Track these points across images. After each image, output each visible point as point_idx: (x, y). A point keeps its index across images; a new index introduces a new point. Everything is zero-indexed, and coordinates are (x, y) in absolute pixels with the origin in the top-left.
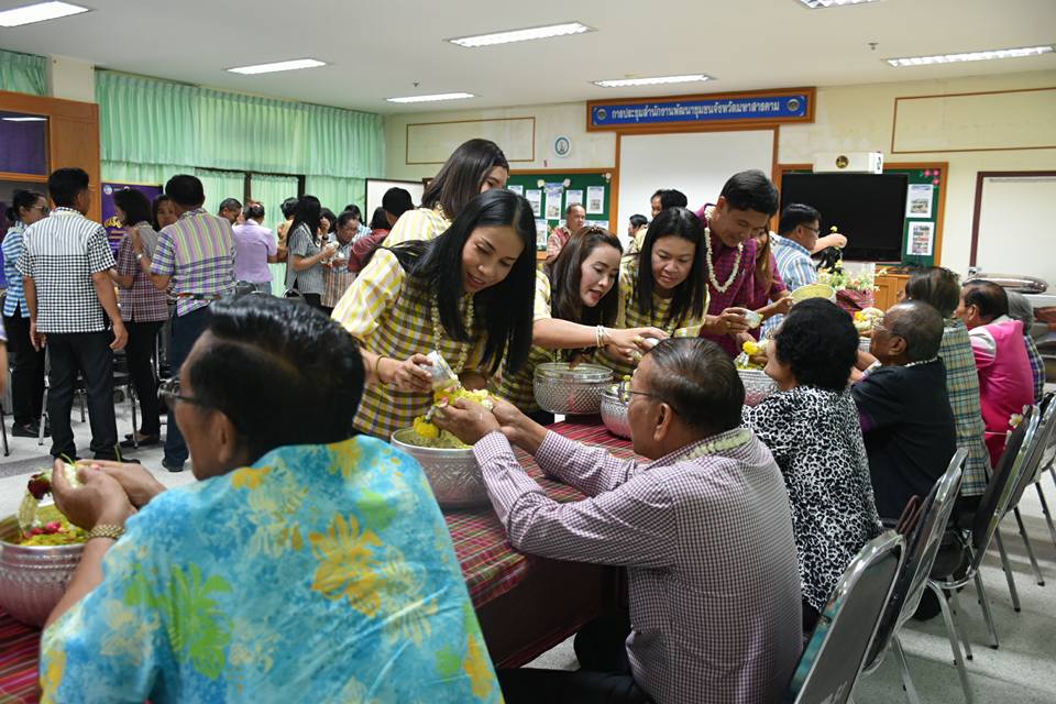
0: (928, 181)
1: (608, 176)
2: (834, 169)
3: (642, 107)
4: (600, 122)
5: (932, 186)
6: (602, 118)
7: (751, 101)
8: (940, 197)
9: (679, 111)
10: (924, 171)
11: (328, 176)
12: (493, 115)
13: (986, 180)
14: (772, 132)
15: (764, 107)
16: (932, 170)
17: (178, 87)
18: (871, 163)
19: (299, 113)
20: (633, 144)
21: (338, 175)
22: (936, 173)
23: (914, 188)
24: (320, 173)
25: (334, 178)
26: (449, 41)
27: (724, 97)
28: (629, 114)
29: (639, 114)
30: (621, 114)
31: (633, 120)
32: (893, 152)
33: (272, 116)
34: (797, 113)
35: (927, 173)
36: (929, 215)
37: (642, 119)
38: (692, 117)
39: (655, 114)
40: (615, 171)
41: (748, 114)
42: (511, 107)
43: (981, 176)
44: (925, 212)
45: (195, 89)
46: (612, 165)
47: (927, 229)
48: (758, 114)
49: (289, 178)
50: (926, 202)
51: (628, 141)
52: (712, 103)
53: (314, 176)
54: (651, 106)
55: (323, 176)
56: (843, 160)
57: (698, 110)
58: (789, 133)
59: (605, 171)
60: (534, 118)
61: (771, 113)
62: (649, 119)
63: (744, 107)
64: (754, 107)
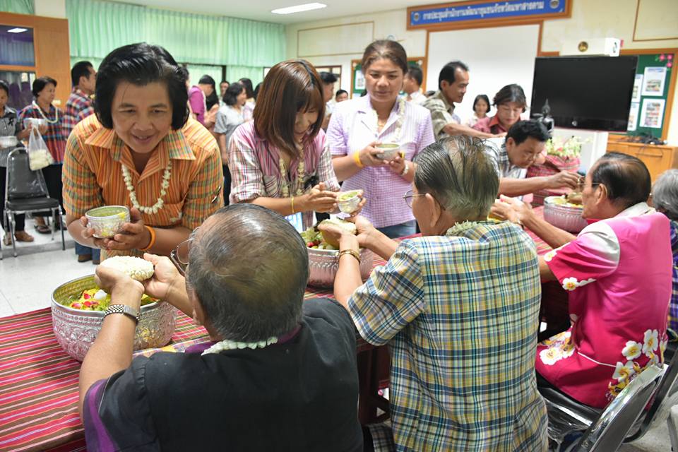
0: (663, 64)
1: (420, 63)
2: (577, 52)
3: (443, 10)
4: (415, 23)
5: (665, 69)
6: (416, 20)
7: (522, 2)
8: (672, 78)
9: (469, 12)
10: (659, 55)
11: (242, 66)
14: (536, 27)
15: (532, 5)
16: (666, 55)
17: (130, 7)
18: (607, 46)
19: (221, 23)
20: (437, 37)
21: (249, 65)
22: (670, 57)
23: (649, 70)
24: (236, 63)
25: (247, 67)
29: (441, 15)
30: (429, 16)
31: (437, 20)
32: (634, 41)
33: (200, 26)
34: (557, 10)
35: (662, 58)
36: (660, 94)
37: (444, 20)
38: (478, 16)
39: (452, 15)
40: (425, 59)
41: (520, 13)
42: (360, 15)
44: (658, 91)
45: (142, 8)
46: (422, 54)
47: (658, 105)
48: (527, 12)
49: (215, 68)
50: (659, 83)
51: (432, 34)
52: (492, 4)
53: (232, 66)
54: (450, 9)
55: (238, 66)
56: (584, 45)
57: (483, 11)
58: (551, 26)
59: (418, 59)
60: (373, 22)
61: (537, 11)
62: (449, 19)
63: (517, 7)
64: (525, 6)
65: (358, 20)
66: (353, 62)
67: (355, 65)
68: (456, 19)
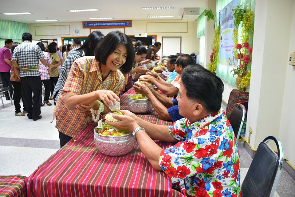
0: (154, 38)
2: (139, 36)
3: (95, 23)
4: (86, 26)
6: (86, 25)
7: (119, 22)
9: (104, 24)
11: (17, 39)
12: (59, 24)
13: (163, 38)
14: (123, 29)
15: (122, 24)
16: (154, 36)
18: (145, 35)
26: (68, 11)
27: (113, 22)
28: (93, 25)
29: (95, 25)
30: (91, 25)
31: (94, 26)
32: (147, 33)
33: (3, 24)
34: (129, 25)
35: (153, 37)
37: (96, 26)
38: (107, 25)
39: (99, 25)
41: (119, 25)
42: (63, 23)
43: (163, 37)
48: (121, 25)
52: (111, 23)
53: (14, 39)
54: (98, 23)
56: (140, 35)
57: (108, 24)
58: (127, 29)
60: (69, 25)
61: (123, 25)
62: (97, 26)
63: (118, 24)
64: (120, 24)
65: (63, 24)
66: (62, 38)
67: (63, 39)
68: (99, 26)
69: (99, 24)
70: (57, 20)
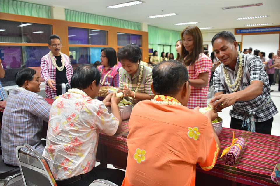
1: (240, 44)
6: (238, 32)
7: (274, 28)
9: (257, 30)
14: (279, 34)
15: (278, 29)
20: (245, 37)
27: (268, 27)
28: (245, 31)
29: (247, 31)
30: (243, 31)
37: (248, 32)
38: (260, 32)
40: (241, 43)
41: (274, 31)
46: (240, 41)
48: (276, 31)
51: (244, 36)
52: (265, 28)
54: (250, 29)
57: (262, 30)
59: (239, 43)
62: (250, 32)
63: (273, 29)
64: (275, 29)
68: (252, 32)
69: (252, 31)
70: (212, 28)
